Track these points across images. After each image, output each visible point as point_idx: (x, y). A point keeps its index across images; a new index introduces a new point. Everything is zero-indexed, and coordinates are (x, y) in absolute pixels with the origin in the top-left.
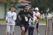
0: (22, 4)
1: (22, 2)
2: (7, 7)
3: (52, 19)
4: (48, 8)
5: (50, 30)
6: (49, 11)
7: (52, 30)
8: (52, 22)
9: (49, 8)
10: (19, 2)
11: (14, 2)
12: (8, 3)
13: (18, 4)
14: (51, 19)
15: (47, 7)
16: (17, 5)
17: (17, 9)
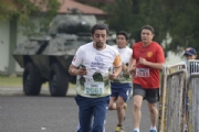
0: (74, 19)
1: (74, 12)
2: (20, 28)
3: (182, 72)
4: (168, 35)
5: (175, 114)
6: (171, 44)
7: (180, 113)
8: (182, 83)
9: (171, 35)
10: (63, 9)
11: (44, 9)
12: (23, 12)
13: (59, 17)
14: (178, 74)
15: (165, 30)
16: (56, 23)
17: (53, 36)
